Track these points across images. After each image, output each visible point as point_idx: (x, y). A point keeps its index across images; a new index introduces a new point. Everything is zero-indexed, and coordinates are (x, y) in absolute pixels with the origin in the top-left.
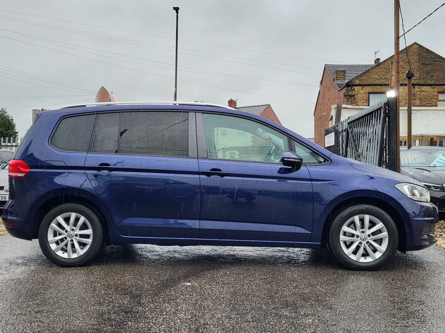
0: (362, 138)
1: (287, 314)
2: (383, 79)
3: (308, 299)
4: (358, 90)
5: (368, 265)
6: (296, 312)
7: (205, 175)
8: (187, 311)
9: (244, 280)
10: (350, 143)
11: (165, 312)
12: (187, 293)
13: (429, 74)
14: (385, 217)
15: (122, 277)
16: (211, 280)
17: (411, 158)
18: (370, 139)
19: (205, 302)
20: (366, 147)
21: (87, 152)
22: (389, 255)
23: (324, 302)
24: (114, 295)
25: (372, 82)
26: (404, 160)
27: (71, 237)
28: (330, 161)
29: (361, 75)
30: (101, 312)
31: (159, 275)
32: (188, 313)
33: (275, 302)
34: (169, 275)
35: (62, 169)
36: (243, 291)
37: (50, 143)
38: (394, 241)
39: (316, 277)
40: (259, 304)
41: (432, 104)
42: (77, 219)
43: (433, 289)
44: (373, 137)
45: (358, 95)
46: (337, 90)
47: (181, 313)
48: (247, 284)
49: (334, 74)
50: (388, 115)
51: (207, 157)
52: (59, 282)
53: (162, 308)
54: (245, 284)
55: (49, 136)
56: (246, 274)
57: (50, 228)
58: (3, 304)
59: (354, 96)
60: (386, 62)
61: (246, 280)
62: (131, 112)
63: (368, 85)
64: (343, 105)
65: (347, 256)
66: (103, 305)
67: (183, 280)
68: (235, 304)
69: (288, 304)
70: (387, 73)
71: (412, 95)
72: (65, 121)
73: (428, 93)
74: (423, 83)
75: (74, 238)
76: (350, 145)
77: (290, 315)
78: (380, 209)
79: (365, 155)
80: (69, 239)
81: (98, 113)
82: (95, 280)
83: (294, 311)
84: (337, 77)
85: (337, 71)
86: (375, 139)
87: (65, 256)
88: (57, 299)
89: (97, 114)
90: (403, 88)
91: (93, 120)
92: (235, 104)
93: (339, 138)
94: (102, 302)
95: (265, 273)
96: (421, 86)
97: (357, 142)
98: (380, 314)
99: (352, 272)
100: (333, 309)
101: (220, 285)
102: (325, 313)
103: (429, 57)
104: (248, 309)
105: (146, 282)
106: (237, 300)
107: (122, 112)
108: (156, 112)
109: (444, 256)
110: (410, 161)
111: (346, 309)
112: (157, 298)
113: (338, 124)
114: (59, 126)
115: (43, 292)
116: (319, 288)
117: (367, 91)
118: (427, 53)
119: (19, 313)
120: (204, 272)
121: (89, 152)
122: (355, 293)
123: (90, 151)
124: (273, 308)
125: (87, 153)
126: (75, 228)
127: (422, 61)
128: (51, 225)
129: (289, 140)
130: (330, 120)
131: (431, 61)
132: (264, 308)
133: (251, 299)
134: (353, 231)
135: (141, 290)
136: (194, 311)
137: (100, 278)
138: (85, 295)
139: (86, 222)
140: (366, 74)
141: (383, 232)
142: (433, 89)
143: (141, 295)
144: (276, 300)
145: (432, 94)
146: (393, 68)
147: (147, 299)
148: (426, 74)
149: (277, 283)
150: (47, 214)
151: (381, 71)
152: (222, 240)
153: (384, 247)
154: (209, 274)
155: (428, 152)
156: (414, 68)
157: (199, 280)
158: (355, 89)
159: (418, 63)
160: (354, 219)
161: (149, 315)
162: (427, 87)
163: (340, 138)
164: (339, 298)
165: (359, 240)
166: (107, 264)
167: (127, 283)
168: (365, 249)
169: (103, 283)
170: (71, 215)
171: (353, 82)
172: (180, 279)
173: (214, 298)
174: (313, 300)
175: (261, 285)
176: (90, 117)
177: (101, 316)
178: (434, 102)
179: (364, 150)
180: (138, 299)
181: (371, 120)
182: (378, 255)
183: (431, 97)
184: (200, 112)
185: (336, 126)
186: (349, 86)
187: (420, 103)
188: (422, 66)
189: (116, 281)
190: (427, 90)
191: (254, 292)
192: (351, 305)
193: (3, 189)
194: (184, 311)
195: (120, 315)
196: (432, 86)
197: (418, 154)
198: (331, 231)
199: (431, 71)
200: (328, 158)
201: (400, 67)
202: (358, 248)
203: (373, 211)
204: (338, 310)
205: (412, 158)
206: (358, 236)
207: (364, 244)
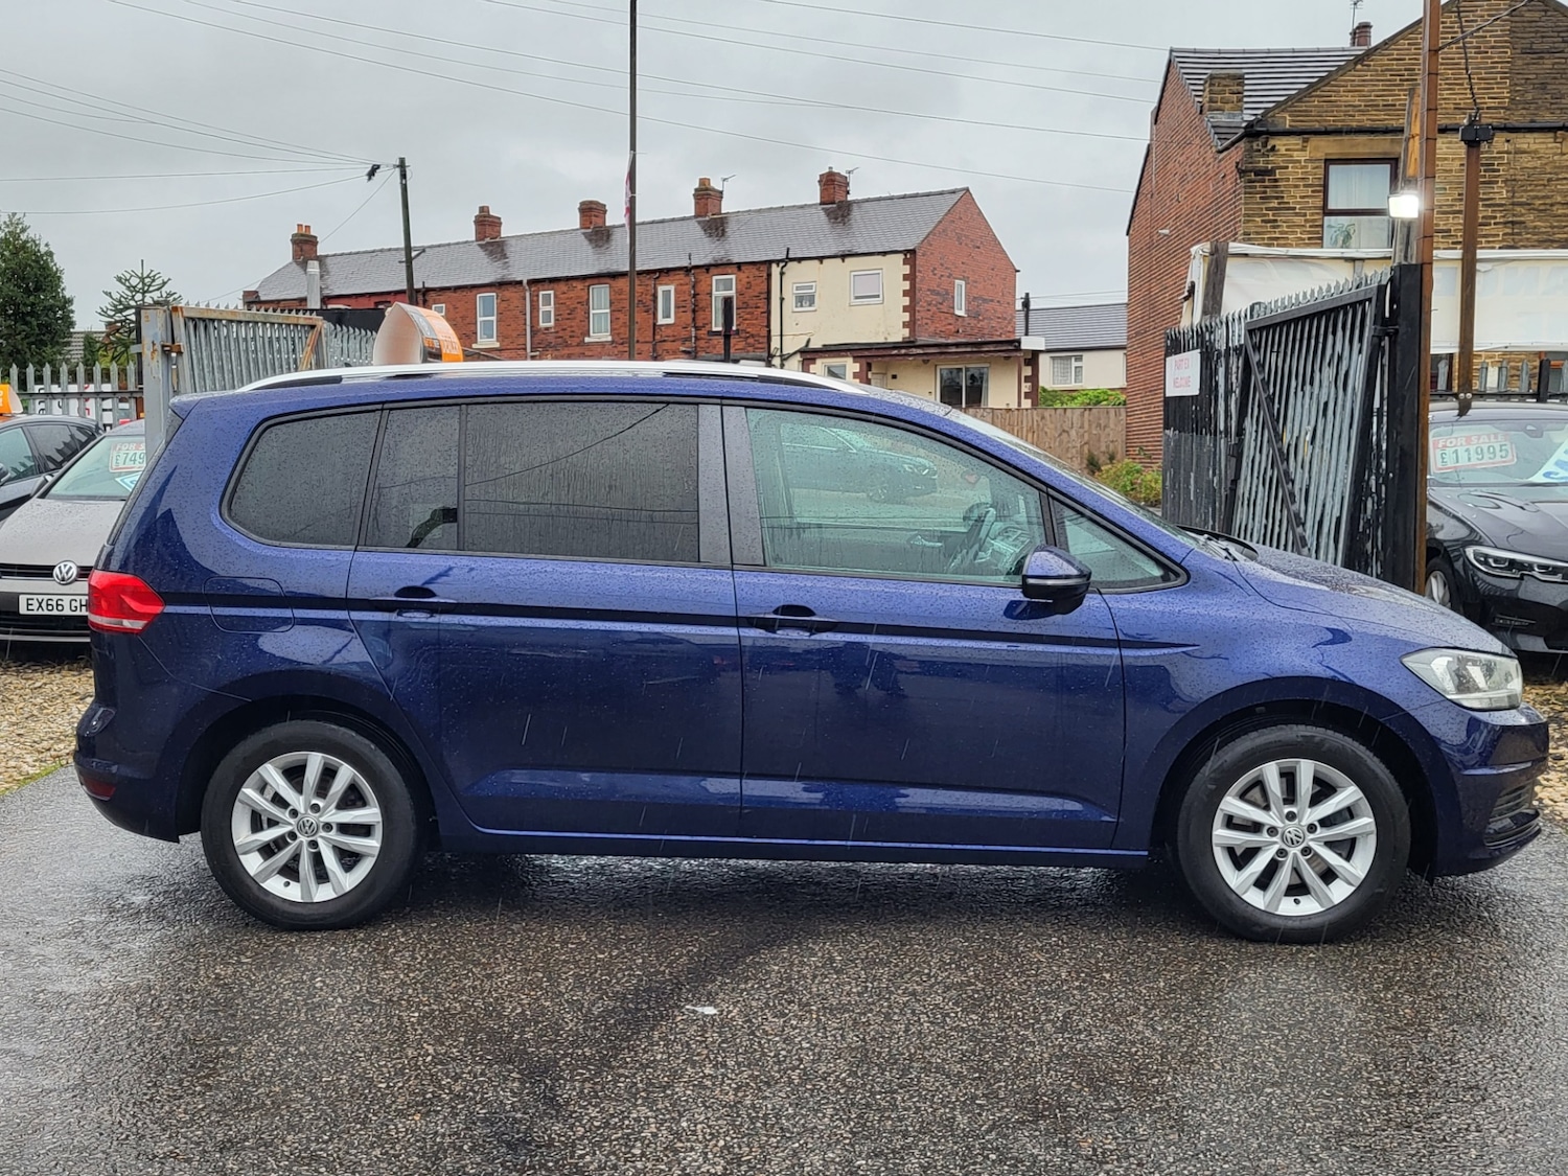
0: (1296, 393)
1: (1036, 1151)
2: (1381, 108)
3: (1105, 1080)
4: (1287, 150)
5: (1305, 923)
6: (1066, 1145)
7: (757, 627)
8: (710, 1141)
9: (891, 993)
10: (1253, 404)
11: (639, 1144)
12: (708, 1057)
13: (1545, 88)
14: (1367, 765)
15: (489, 977)
16: (784, 993)
17: (1467, 450)
18: (1326, 404)
19: (765, 1098)
20: (1311, 428)
21: (353, 547)
22: (1378, 893)
23: (1158, 1094)
24: (467, 1066)
25: (1339, 121)
26: (1443, 458)
27: (309, 832)
28: (1186, 576)
29: (1302, 96)
30: (432, 1147)
31: (608, 967)
32: (715, 1150)
33: (997, 1097)
34: (642, 967)
35: (272, 607)
36: (889, 1046)
37: (226, 516)
38: (1395, 848)
39: (1130, 976)
40: (945, 1107)
41: (1554, 201)
42: (329, 774)
43: (1518, 1029)
44: (1336, 399)
45: (1287, 168)
46: (1214, 150)
47: (692, 1149)
48: (901, 1010)
49: (1201, 88)
50: (1391, 330)
51: (762, 563)
52: (281, 1003)
53: (627, 1127)
54: (897, 1011)
55: (222, 489)
56: (896, 965)
57: (237, 803)
58: (108, 1108)
59: (1271, 172)
60: (1393, 47)
61: (900, 992)
62: (499, 403)
63: (1327, 133)
64: (1231, 244)
65: (1234, 896)
66: (434, 1111)
67: (689, 991)
68: (868, 1105)
69: (1040, 1106)
70: (1394, 85)
71: (1483, 165)
72: (273, 435)
73: (1539, 158)
74: (1525, 122)
75: (321, 837)
76: (1253, 410)
77: (1048, 1157)
78: (1350, 740)
79: (1307, 460)
80: (303, 839)
81: (386, 406)
82: (398, 991)
83: (1060, 1140)
84: (1215, 99)
85: (1212, 77)
86: (1344, 406)
87: (292, 892)
88: (283, 1082)
89: (382, 410)
90: (1450, 142)
91: (369, 433)
92: (843, 189)
93: (1216, 373)
94: (429, 1099)
95: (961, 959)
96: (1514, 135)
97: (1280, 403)
98: (1341, 1151)
99: (1251, 948)
100: (1186, 1128)
101: (814, 1016)
102: (1162, 1147)
103: (1550, 25)
104: (910, 1129)
105: (567, 1001)
106: (873, 1086)
107: (467, 404)
108: (585, 405)
109: (1562, 864)
110: (1463, 462)
111: (1229, 1128)
112: (610, 1077)
113: (1213, 324)
114: (254, 452)
115: (233, 1050)
116: (1140, 1028)
117: (1321, 155)
118: (1543, 11)
119: (166, 1149)
120: (758, 951)
121: (359, 548)
122: (1258, 1050)
123: (362, 542)
124: (991, 1123)
125: (355, 550)
126: (321, 803)
127: (1523, 41)
128: (240, 793)
129: (1045, 502)
130: (1186, 299)
131: (1556, 40)
132: (961, 1126)
133: (919, 1081)
134: (1256, 814)
135: (556, 1041)
136: (733, 1138)
137: (415, 984)
138: (372, 1064)
139: (360, 783)
140: (1318, 93)
141: (1359, 817)
142: (1558, 145)
143: (556, 1062)
144: (1000, 1088)
145: (1554, 162)
146: (1414, 108)
147: (577, 1084)
148: (1534, 88)
149: (1002, 1005)
150: (228, 756)
151: (1372, 80)
152: (817, 842)
153: (1359, 866)
154: (775, 964)
155: (1529, 428)
156: (1494, 68)
157: (743, 990)
158: (1277, 148)
159: (1508, 47)
160: (1261, 775)
161: (588, 1158)
162: (1536, 135)
163: (1220, 373)
164: (1206, 1078)
165: (1275, 843)
166: (432, 915)
167: (507, 1004)
168: (1296, 870)
169: (426, 1008)
170: (306, 760)
171: (1270, 120)
172: (678, 985)
173: (795, 1075)
174: (1122, 1085)
175: (948, 1015)
176: (357, 421)
177: (433, 1164)
178: (1559, 191)
179: (1302, 439)
180: (548, 1081)
181: (1330, 337)
182: (1339, 892)
183: (1550, 173)
184: (738, 402)
185: (1207, 330)
186: (1258, 134)
187: (1510, 194)
188: (1524, 59)
189: (470, 996)
190: (1537, 146)
191: (925, 1048)
192: (1245, 1108)
193: (51, 575)
194: (700, 1137)
195: (494, 1159)
196: (1556, 132)
197: (1492, 437)
198: (1183, 814)
199: (1555, 78)
200: (1179, 565)
201: (1442, 64)
202: (1272, 868)
203: (1327, 745)
204: (1203, 1132)
205: (1472, 449)
206: (1273, 831)
207: (1295, 854)
